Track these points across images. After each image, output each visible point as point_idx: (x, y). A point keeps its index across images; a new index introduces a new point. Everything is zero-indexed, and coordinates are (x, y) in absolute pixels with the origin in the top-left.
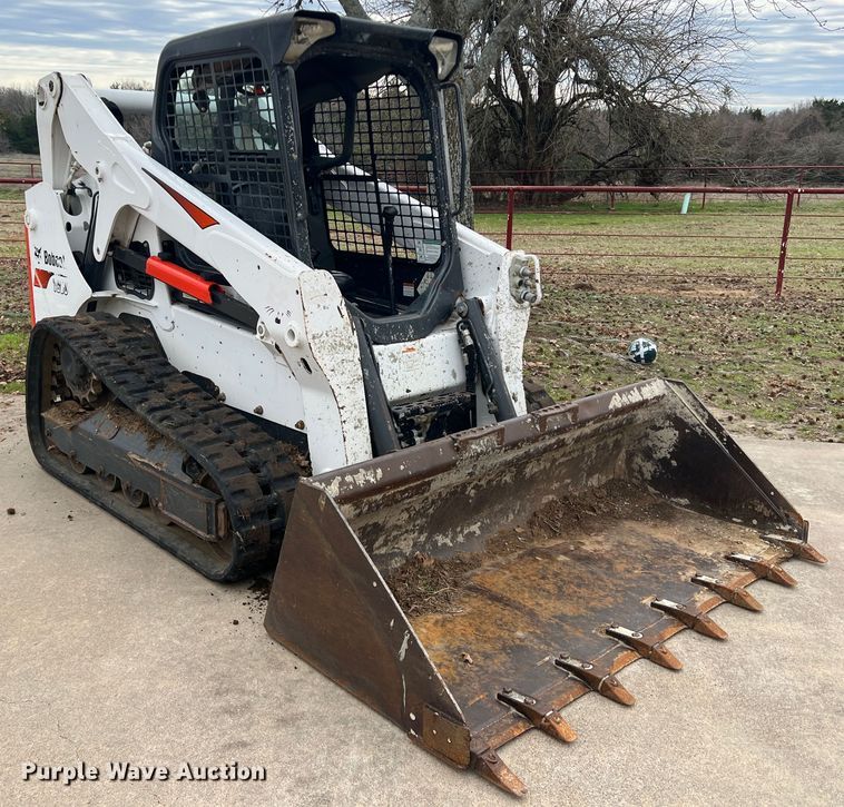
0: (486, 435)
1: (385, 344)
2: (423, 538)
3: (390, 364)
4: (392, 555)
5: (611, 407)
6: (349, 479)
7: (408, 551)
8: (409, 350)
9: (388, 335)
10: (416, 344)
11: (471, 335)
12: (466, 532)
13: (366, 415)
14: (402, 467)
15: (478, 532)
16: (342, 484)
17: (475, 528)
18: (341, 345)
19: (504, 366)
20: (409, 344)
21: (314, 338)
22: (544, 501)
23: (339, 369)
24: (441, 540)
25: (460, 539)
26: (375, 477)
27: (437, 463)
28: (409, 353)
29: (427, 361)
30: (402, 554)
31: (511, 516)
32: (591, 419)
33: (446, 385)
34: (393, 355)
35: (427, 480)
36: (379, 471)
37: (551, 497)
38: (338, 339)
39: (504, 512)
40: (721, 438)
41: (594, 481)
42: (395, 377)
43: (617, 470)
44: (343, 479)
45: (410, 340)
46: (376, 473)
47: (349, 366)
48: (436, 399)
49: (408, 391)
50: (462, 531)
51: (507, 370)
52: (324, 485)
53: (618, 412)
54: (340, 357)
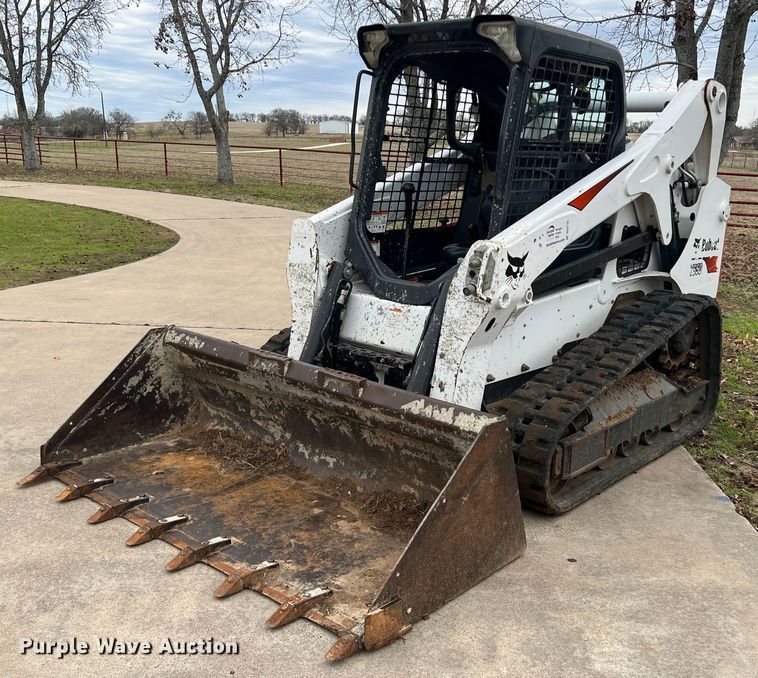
2: (288, 436)
3: (376, 315)
4: (268, 433)
8: (396, 310)
9: (384, 291)
12: (322, 457)
15: (331, 465)
17: (331, 461)
22: (405, 488)
23: (299, 294)
24: (302, 448)
25: (316, 459)
28: (395, 313)
31: (364, 476)
34: (381, 309)
37: (412, 490)
38: (304, 272)
42: (376, 327)
44: (186, 336)
46: (201, 343)
49: (382, 343)
52: (176, 334)
53: (413, 418)
54: (302, 285)
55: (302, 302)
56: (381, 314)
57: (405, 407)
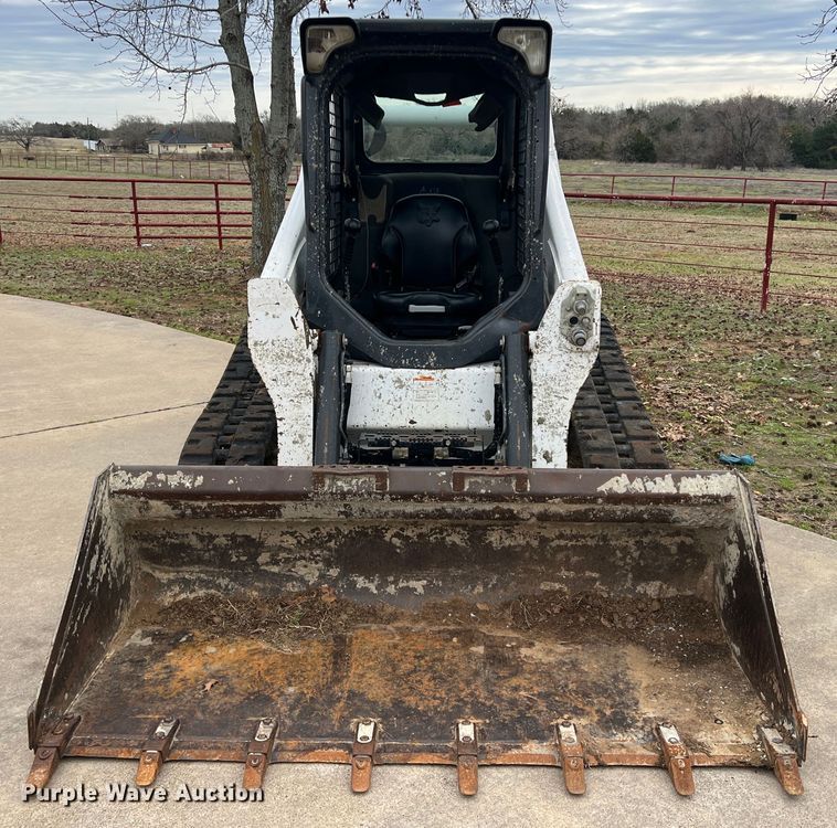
1: (393, 368)
2: (334, 572)
3: (393, 389)
4: (290, 578)
5: (599, 489)
6: (160, 476)
7: (312, 580)
8: (425, 378)
9: (398, 358)
10: (438, 374)
12: (401, 585)
14: (231, 481)
15: (420, 590)
17: (418, 586)
18: (289, 356)
19: (535, 416)
20: (426, 373)
21: (256, 344)
23: (282, 380)
24: (361, 582)
25: (391, 589)
26: (193, 483)
28: (423, 382)
29: (448, 395)
30: (302, 580)
31: (480, 589)
33: (472, 425)
34: (399, 381)
35: (277, 503)
36: (200, 479)
37: (557, 586)
38: (286, 350)
41: (652, 589)
42: (398, 404)
43: (700, 586)
44: (154, 475)
45: (428, 368)
46: (195, 479)
47: (296, 379)
49: (412, 422)
50: (395, 582)
51: (541, 421)
52: (130, 475)
53: (616, 498)
54: (286, 368)
55: (291, 391)
56: (401, 387)
57: (603, 488)
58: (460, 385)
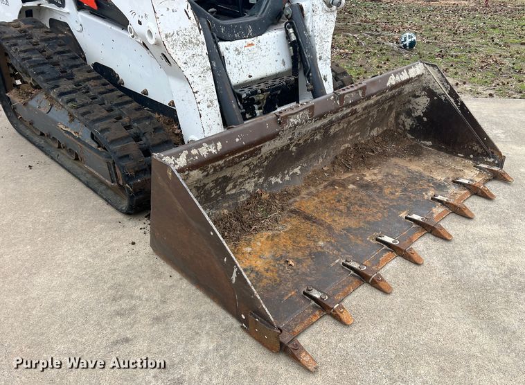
0: (301, 111)
1: (231, 41)
2: (261, 180)
3: (235, 56)
4: (240, 194)
5: (388, 84)
6: (194, 152)
7: (251, 189)
8: (250, 45)
9: (233, 33)
10: (255, 40)
11: (295, 33)
12: (291, 173)
13: (216, 97)
14: (237, 140)
15: (299, 172)
16: (188, 156)
17: (297, 170)
18: (191, 42)
19: (318, 56)
20: (249, 41)
21: (166, 37)
22: (342, 148)
23: (190, 62)
24: (273, 180)
25: (287, 178)
26: (216, 148)
27: (265, 134)
28: (249, 48)
29: (263, 53)
30: (247, 192)
31: (321, 160)
32: (375, 94)
33: (278, 71)
34: (237, 50)
35: (257, 147)
36: (219, 144)
37: (346, 145)
38: (187, 38)
39: (316, 158)
40: (457, 102)
41: (374, 133)
42: (240, 66)
43: (389, 124)
44: (190, 152)
45: (250, 37)
46: (216, 145)
47: (199, 59)
48: (270, 82)
49: (250, 76)
50: (288, 173)
51: (320, 58)
53: (393, 87)
54: (190, 52)
55: (197, 69)
56: (239, 54)
58: (268, 46)
